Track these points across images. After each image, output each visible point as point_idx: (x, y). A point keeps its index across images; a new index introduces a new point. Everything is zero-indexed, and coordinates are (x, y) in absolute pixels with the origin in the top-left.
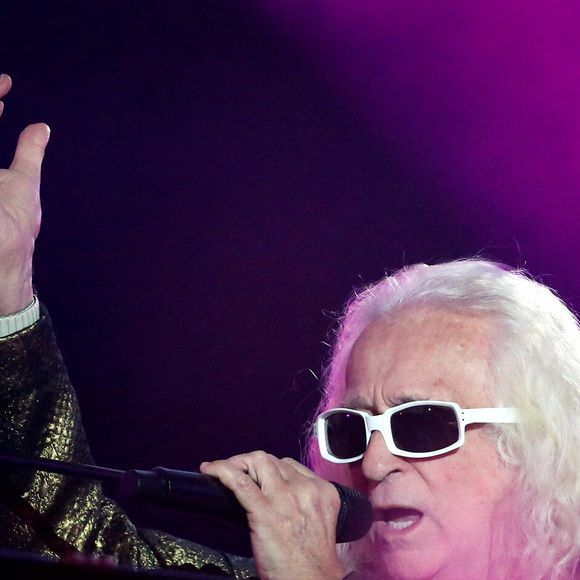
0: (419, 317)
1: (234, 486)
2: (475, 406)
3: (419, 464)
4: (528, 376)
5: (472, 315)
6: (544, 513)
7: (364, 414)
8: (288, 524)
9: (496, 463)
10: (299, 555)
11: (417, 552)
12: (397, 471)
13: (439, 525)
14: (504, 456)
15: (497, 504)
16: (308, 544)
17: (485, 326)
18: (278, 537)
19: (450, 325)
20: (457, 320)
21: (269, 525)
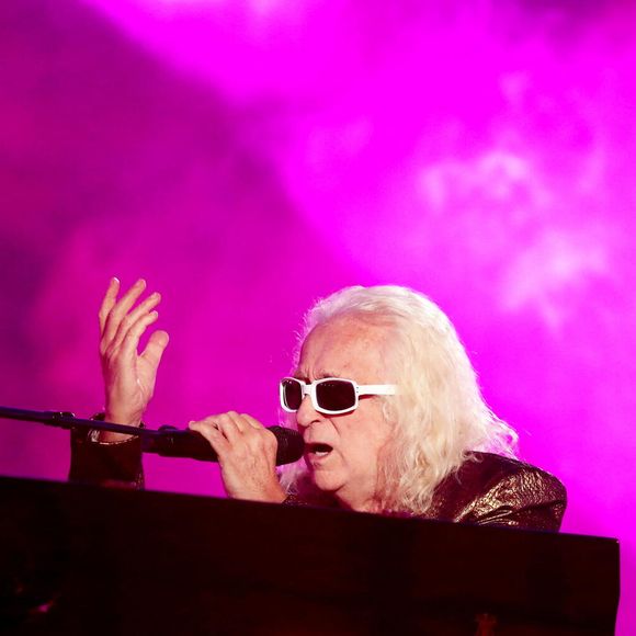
0: (342, 322)
1: (209, 438)
2: (370, 384)
3: (334, 419)
4: (407, 365)
5: (373, 324)
6: (412, 454)
7: (302, 383)
8: (243, 464)
9: (381, 419)
10: (251, 483)
11: (327, 473)
12: (317, 421)
13: (342, 456)
14: (387, 416)
15: (381, 449)
16: (257, 476)
17: (381, 331)
18: (237, 471)
19: (360, 329)
20: (364, 327)
21: (232, 464)
